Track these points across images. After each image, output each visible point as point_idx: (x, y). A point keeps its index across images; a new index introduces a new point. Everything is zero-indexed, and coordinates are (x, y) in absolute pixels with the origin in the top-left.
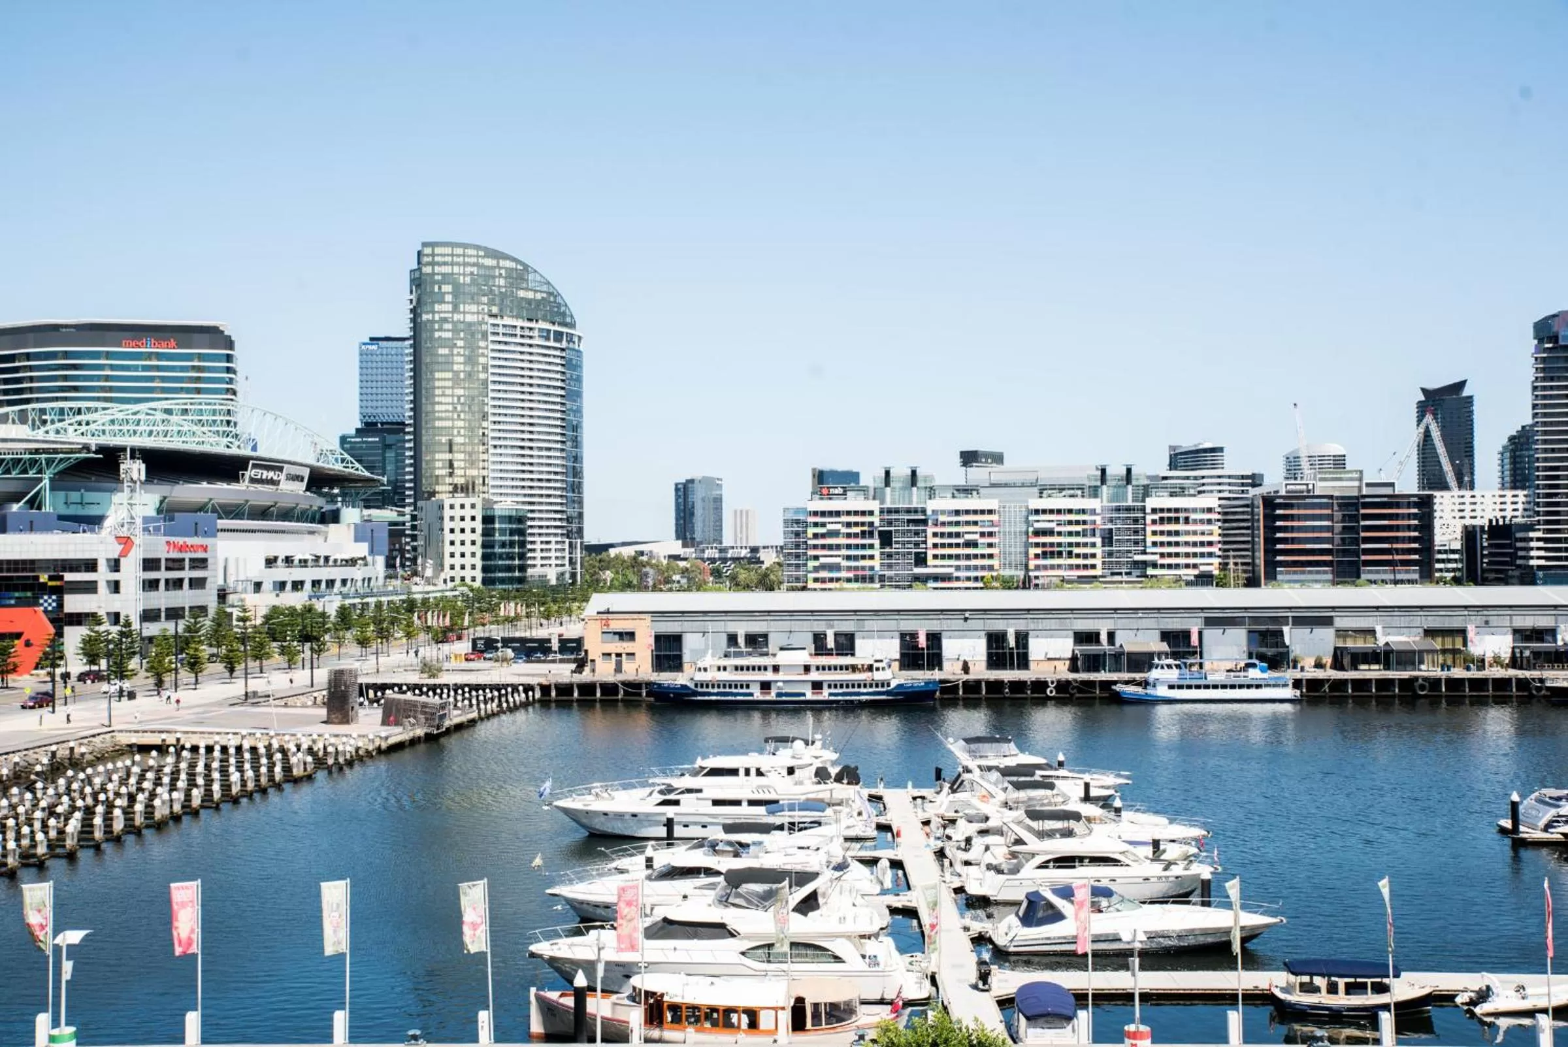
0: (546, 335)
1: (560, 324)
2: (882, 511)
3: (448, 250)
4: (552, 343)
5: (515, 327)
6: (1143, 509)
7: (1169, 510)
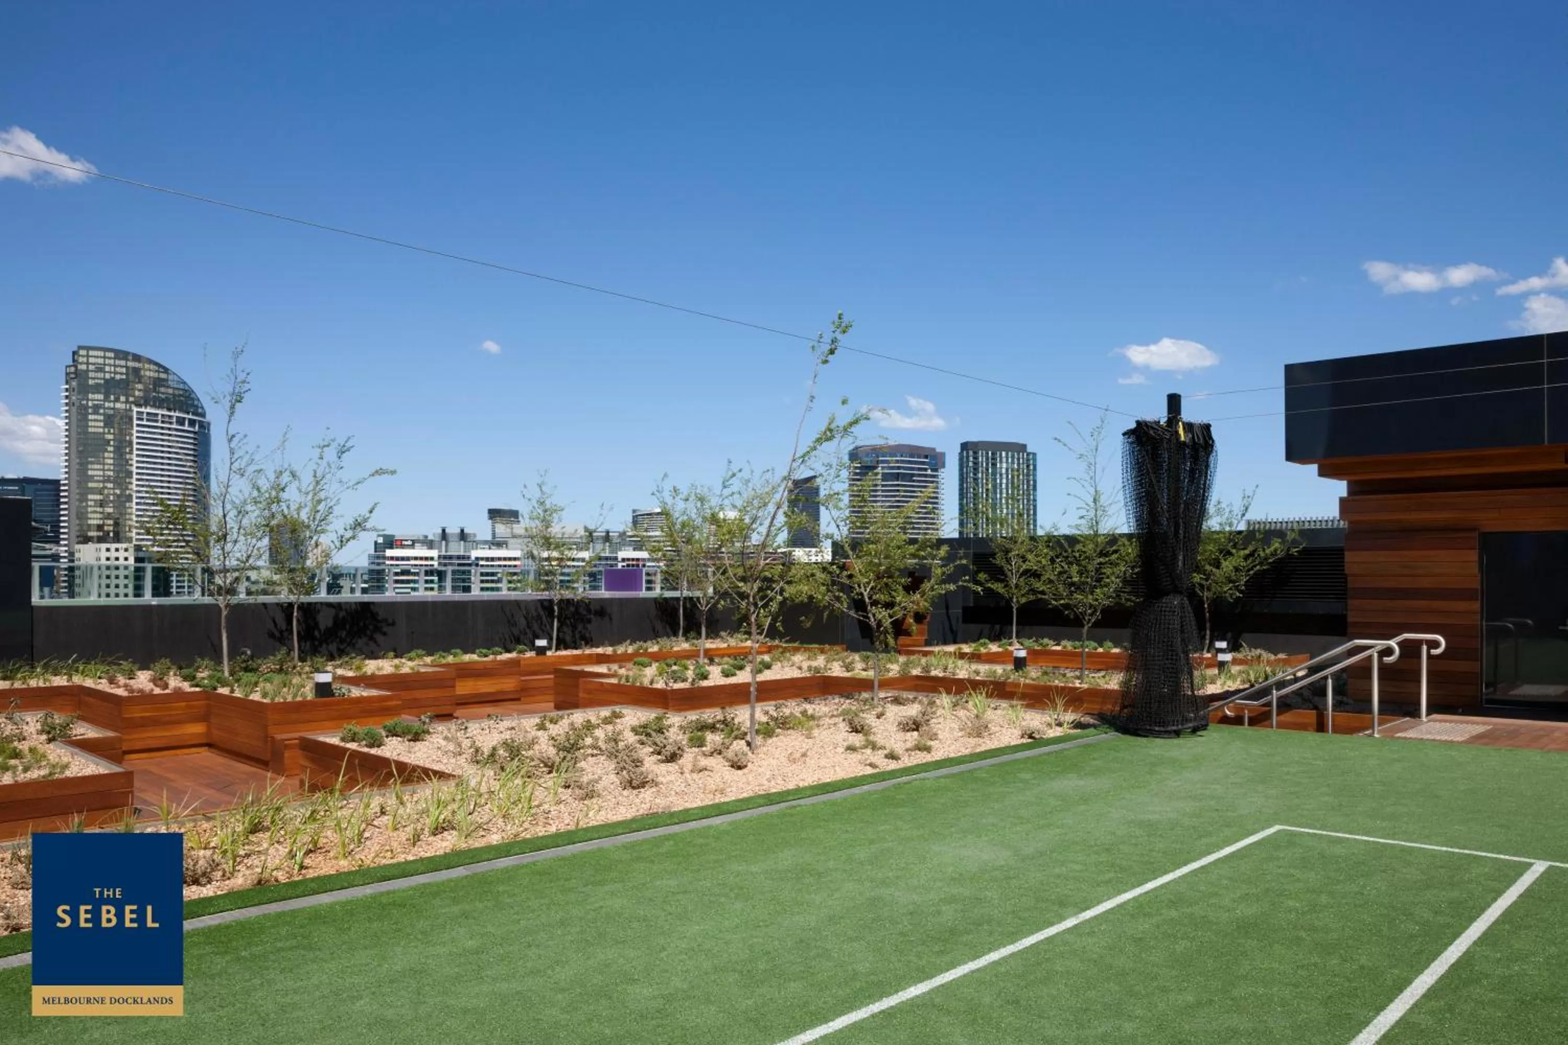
0: (181, 421)
1: (194, 414)
2: (439, 557)
3: (101, 354)
4: (186, 428)
5: (156, 415)
6: (616, 558)
7: (633, 560)
